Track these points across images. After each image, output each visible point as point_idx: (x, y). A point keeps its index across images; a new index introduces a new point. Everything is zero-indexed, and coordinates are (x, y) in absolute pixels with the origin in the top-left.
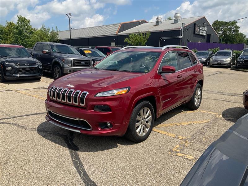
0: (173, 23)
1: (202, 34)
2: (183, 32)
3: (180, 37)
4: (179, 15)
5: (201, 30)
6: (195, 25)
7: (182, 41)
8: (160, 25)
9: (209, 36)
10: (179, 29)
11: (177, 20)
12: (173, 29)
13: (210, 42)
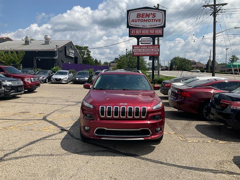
0: (44, 44)
1: (71, 56)
2: (57, 53)
3: (55, 58)
4: (49, 37)
5: (70, 52)
6: (65, 47)
7: (57, 61)
8: (30, 44)
9: (76, 59)
10: (54, 51)
11: (48, 41)
12: (47, 50)
13: (77, 63)
